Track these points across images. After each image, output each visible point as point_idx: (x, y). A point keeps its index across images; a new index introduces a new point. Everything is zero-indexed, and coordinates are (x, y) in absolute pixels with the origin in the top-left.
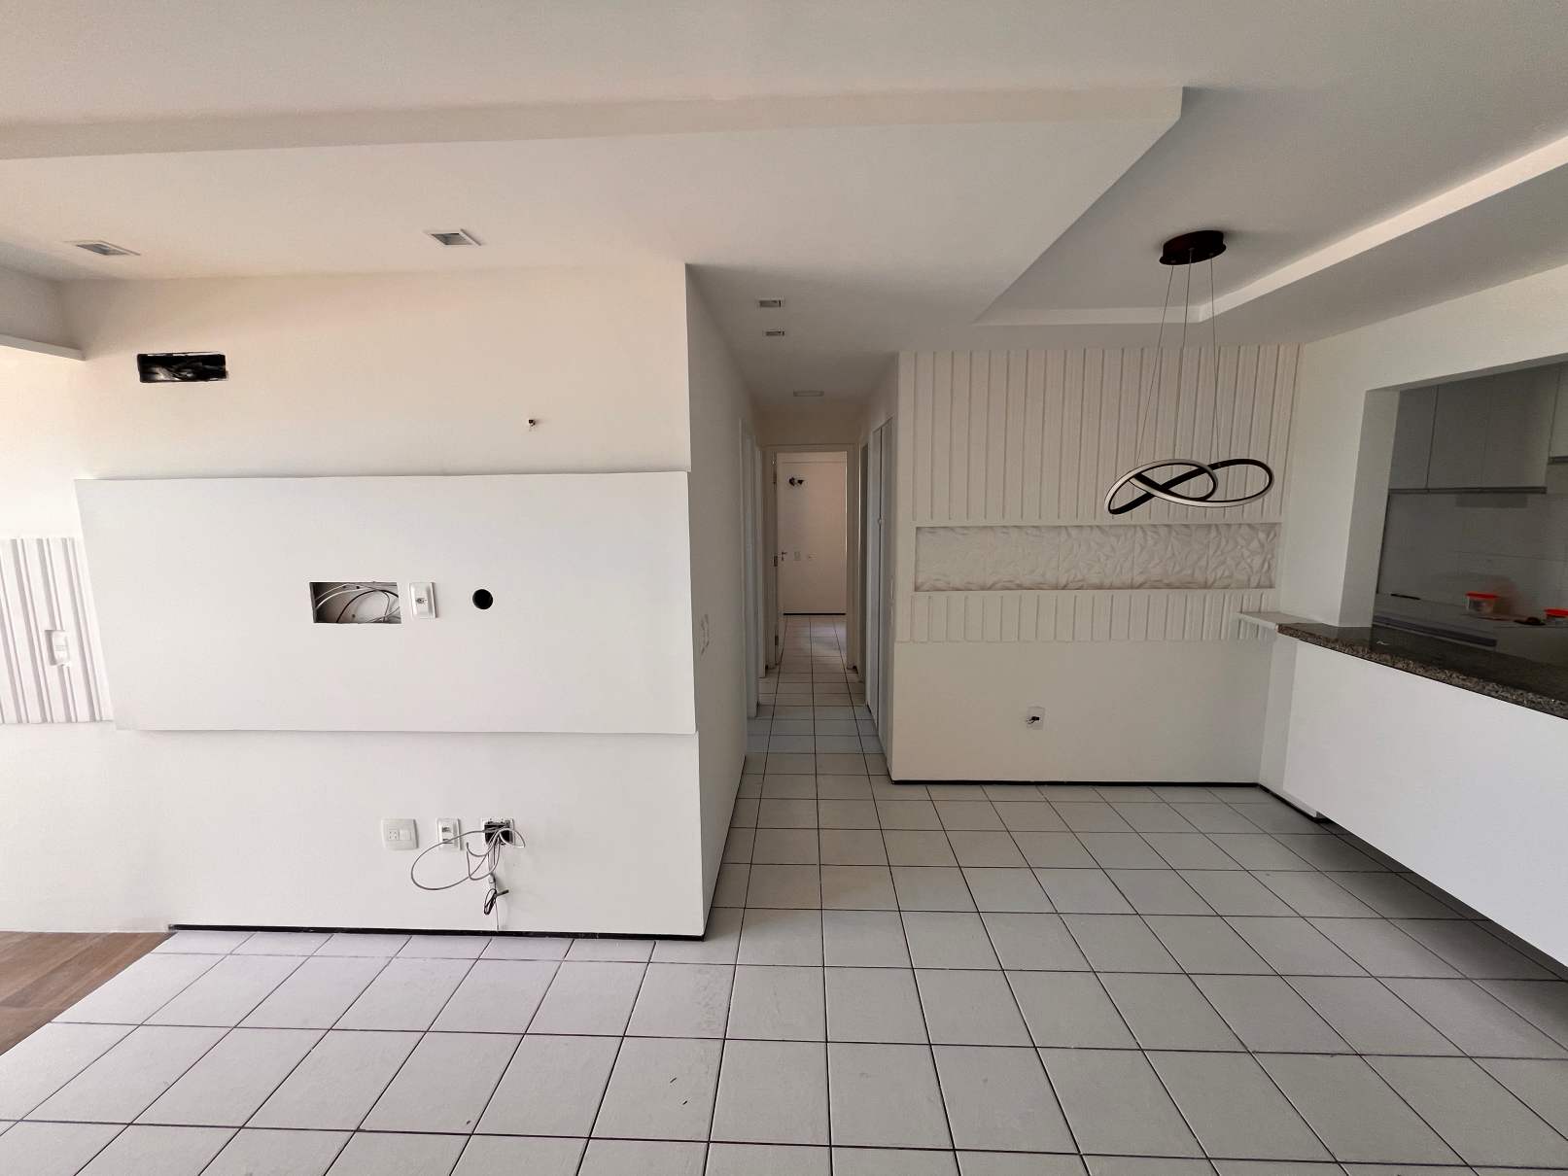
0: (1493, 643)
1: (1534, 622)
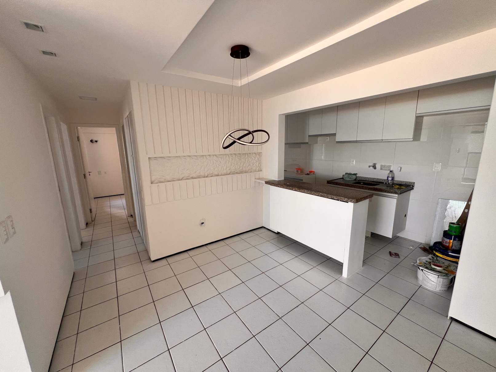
0: (302, 180)
1: (308, 174)
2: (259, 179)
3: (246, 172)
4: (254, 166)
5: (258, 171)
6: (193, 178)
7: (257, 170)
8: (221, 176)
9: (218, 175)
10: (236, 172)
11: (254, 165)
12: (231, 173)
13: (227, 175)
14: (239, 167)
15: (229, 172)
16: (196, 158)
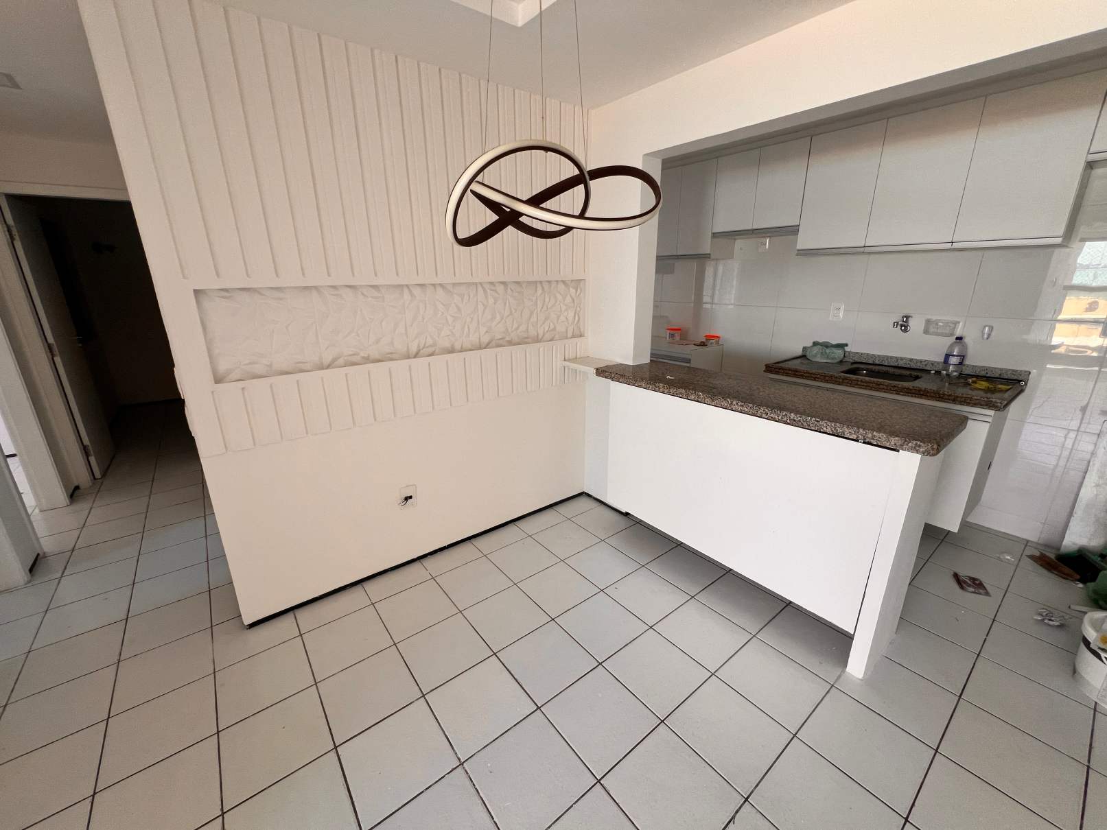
0: (689, 361)
2: (575, 360)
3: (537, 340)
4: (560, 321)
5: (573, 337)
6: (367, 360)
7: (570, 334)
8: (461, 352)
9: (452, 351)
10: (508, 339)
11: (562, 318)
12: (493, 343)
13: (480, 348)
14: (515, 325)
15: (485, 339)
16: (376, 294)
